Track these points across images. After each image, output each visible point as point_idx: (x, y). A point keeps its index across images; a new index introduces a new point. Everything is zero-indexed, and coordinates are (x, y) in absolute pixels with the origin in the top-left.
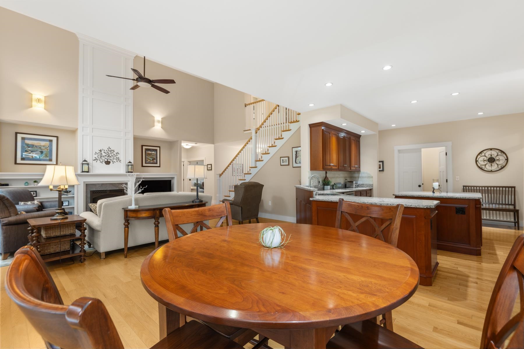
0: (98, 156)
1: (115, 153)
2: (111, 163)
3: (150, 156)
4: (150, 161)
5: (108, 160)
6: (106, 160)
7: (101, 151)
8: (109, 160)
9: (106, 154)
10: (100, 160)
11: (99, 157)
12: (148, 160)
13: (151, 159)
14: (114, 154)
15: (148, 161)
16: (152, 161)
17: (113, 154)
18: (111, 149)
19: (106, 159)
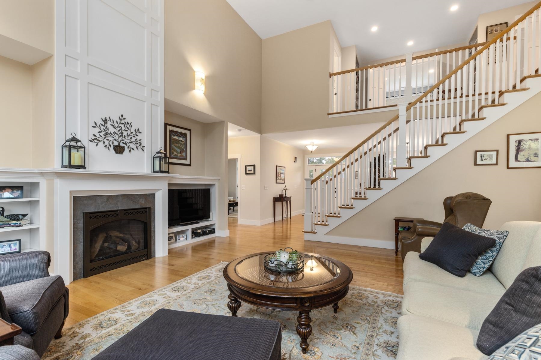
0: (100, 132)
1: (132, 130)
2: (127, 150)
3: (177, 145)
4: (176, 154)
5: (119, 143)
6: (116, 143)
7: (105, 121)
8: (121, 144)
9: (115, 130)
10: (104, 143)
11: (101, 134)
12: (174, 152)
13: (179, 150)
14: (132, 133)
15: (174, 154)
16: (180, 154)
17: (129, 132)
18: (126, 121)
19: (115, 140)
